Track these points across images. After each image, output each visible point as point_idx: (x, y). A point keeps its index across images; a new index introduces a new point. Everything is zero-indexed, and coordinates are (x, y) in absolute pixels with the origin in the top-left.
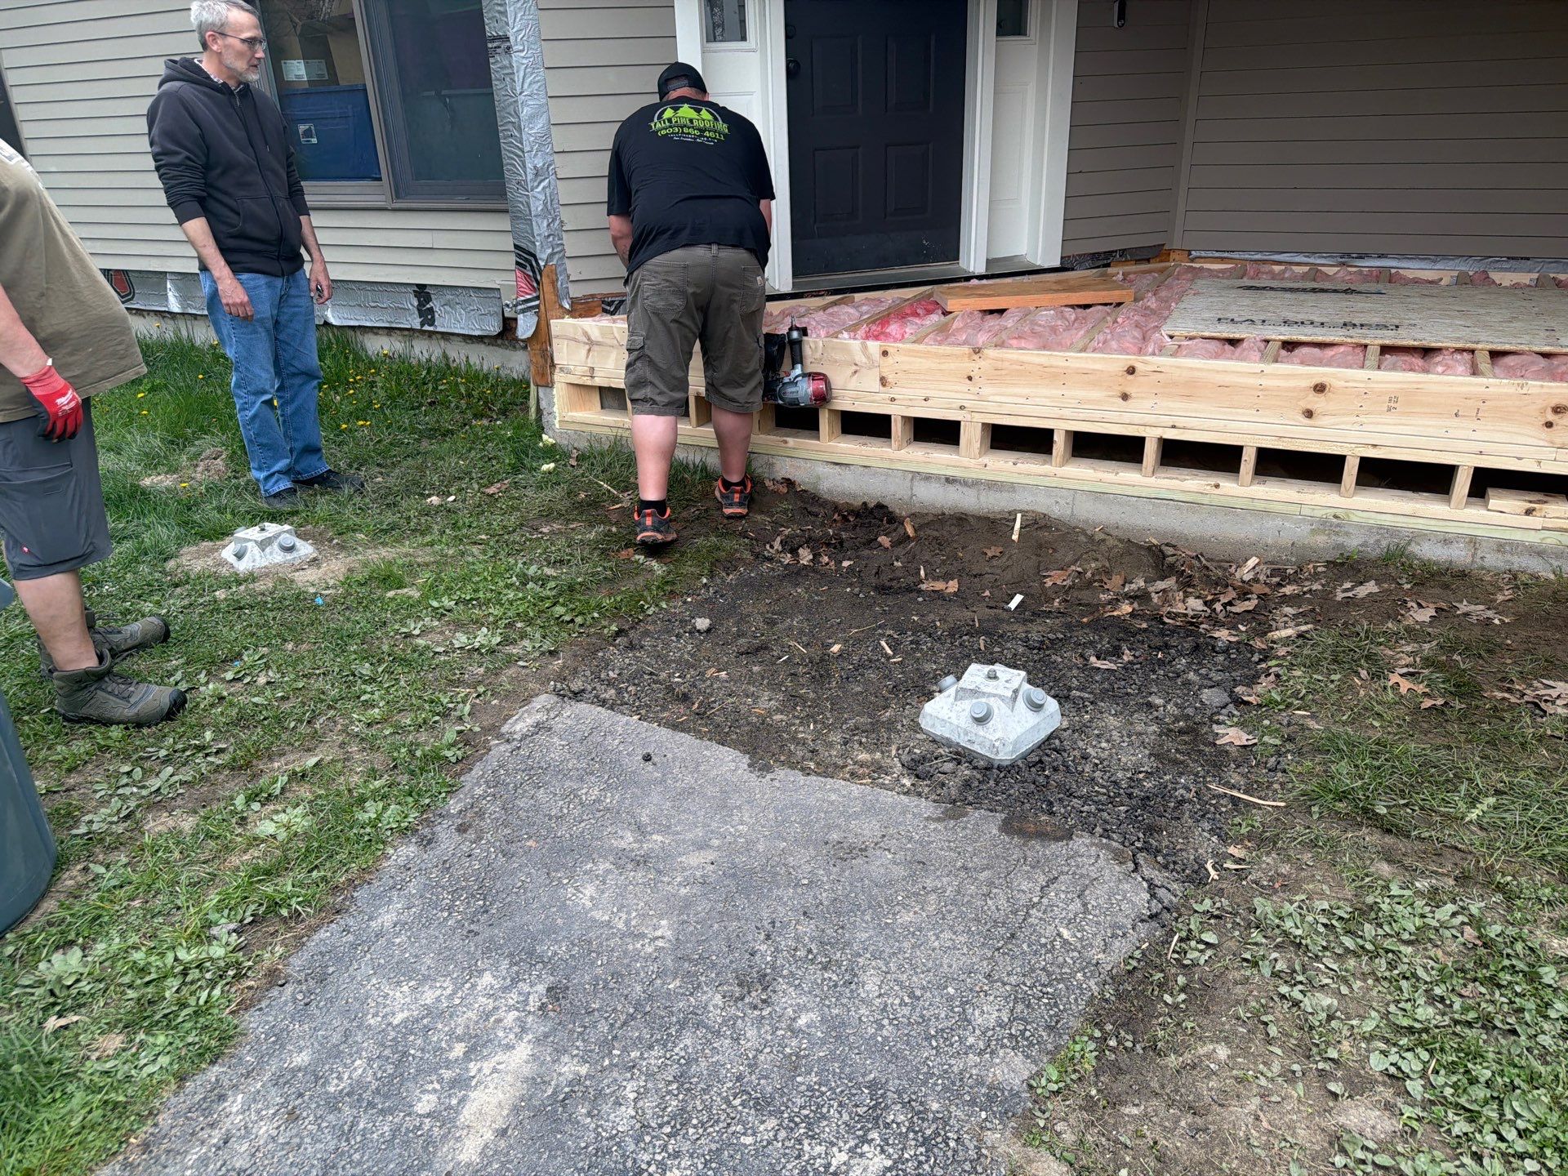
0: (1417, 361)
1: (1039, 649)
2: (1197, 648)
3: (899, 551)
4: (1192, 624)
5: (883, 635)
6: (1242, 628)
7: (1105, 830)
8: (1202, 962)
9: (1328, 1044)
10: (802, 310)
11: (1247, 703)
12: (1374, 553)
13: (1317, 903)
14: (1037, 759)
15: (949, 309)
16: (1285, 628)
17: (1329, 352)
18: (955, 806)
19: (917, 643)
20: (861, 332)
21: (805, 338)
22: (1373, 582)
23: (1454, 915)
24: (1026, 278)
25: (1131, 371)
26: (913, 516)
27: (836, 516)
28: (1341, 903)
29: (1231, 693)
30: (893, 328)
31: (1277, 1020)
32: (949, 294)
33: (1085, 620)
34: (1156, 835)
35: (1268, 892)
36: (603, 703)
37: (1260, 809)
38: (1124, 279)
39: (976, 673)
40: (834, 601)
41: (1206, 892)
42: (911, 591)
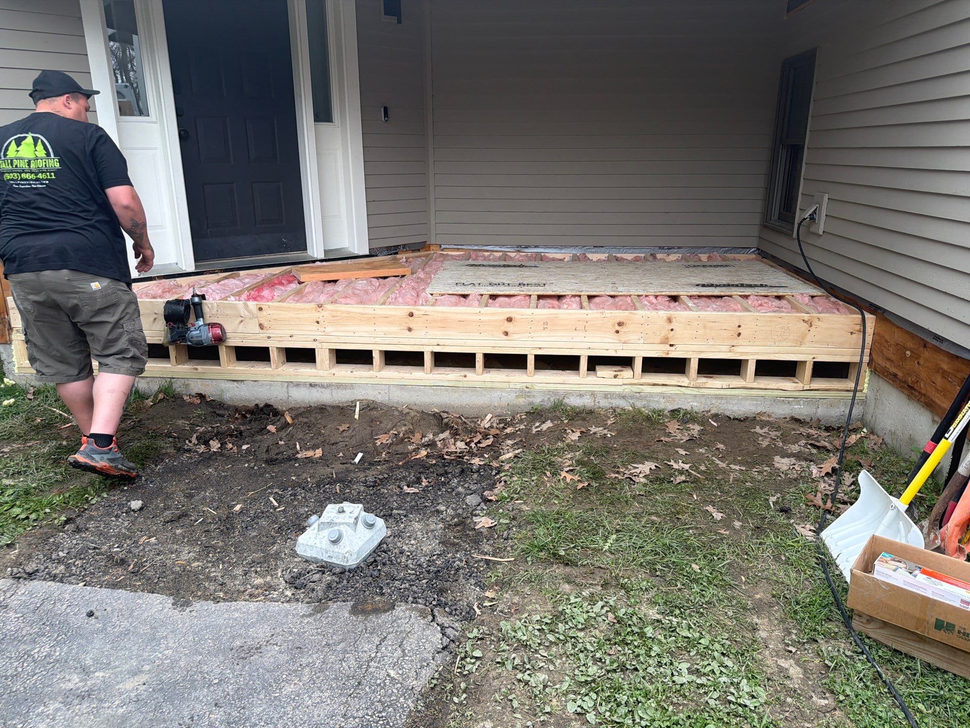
0: (555, 302)
1: (373, 486)
2: (463, 471)
3: (283, 434)
4: (460, 457)
5: (271, 493)
6: (486, 456)
7: (415, 598)
8: (474, 670)
9: (545, 703)
10: (203, 283)
11: (490, 501)
12: (548, 405)
13: (534, 617)
14: (373, 560)
15: (302, 280)
16: (508, 453)
17: (513, 300)
18: (320, 604)
19: (295, 495)
20: (244, 296)
21: (204, 301)
22: (549, 421)
23: (602, 607)
24: (349, 261)
25: (411, 315)
26: (291, 410)
27: (237, 415)
28: (546, 614)
29: (482, 496)
30: (266, 293)
31: (517, 696)
32: (302, 271)
33: (400, 463)
34: (444, 594)
35: (507, 616)
36: (54, 578)
37: (501, 564)
38: (407, 261)
39: (331, 510)
40: (237, 474)
41: (475, 624)
42: (291, 460)
